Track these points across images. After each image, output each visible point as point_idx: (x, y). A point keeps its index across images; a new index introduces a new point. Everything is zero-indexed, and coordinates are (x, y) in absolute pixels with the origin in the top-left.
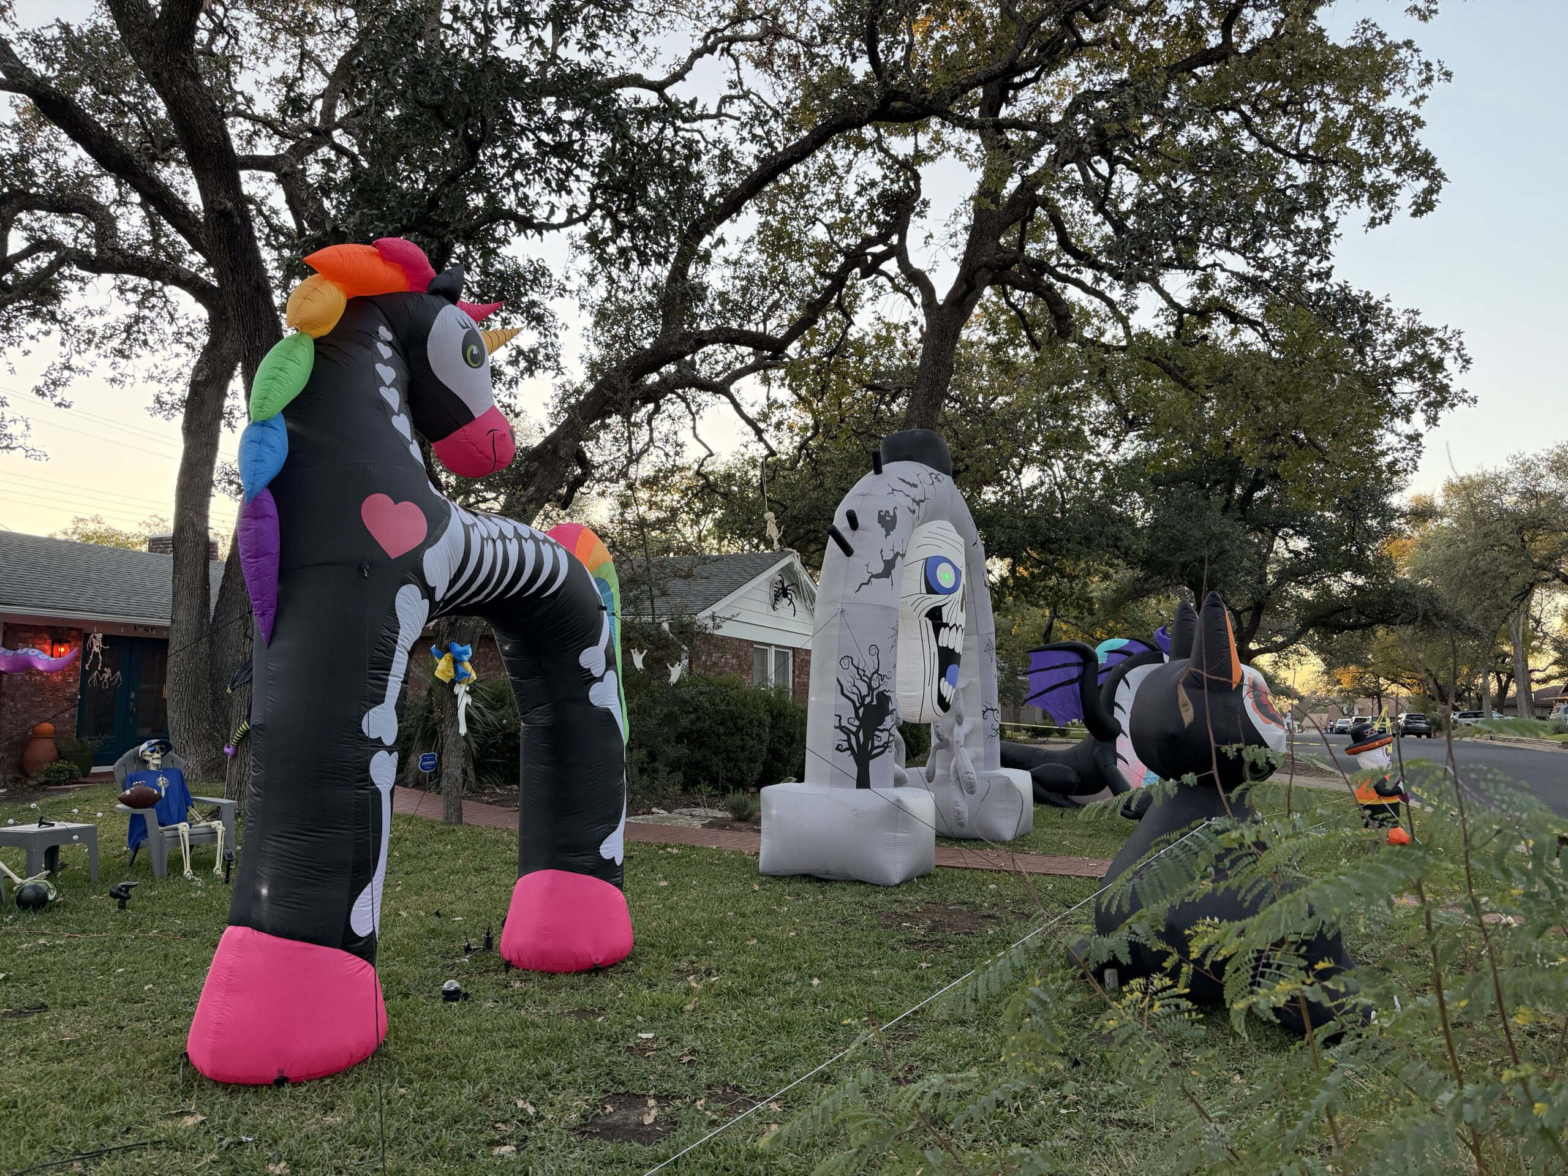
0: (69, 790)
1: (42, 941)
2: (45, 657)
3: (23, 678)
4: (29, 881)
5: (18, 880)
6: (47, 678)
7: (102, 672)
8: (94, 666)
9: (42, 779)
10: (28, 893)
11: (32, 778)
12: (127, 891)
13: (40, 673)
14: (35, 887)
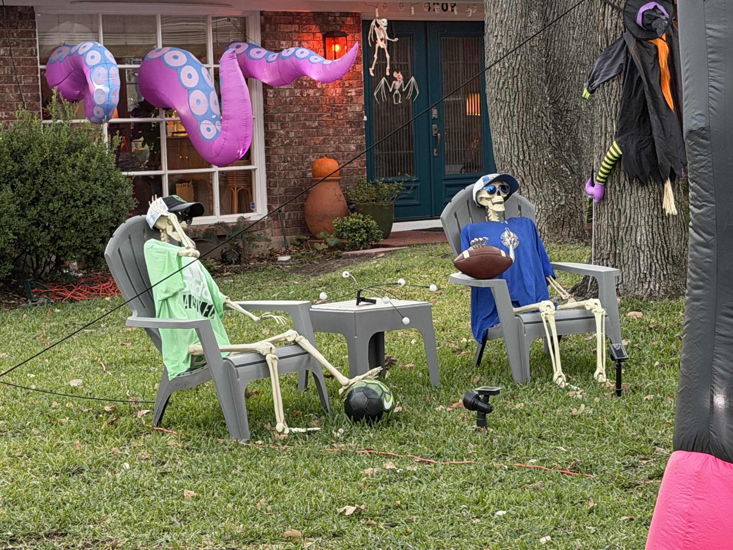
0: (370, 257)
1: (389, 465)
2: (317, 59)
3: (292, 94)
4: (358, 381)
5: (343, 379)
6: (322, 90)
7: (391, 79)
8: (380, 69)
9: (333, 241)
10: (358, 398)
11: (321, 240)
12: (486, 401)
13: (313, 84)
14: (366, 390)
